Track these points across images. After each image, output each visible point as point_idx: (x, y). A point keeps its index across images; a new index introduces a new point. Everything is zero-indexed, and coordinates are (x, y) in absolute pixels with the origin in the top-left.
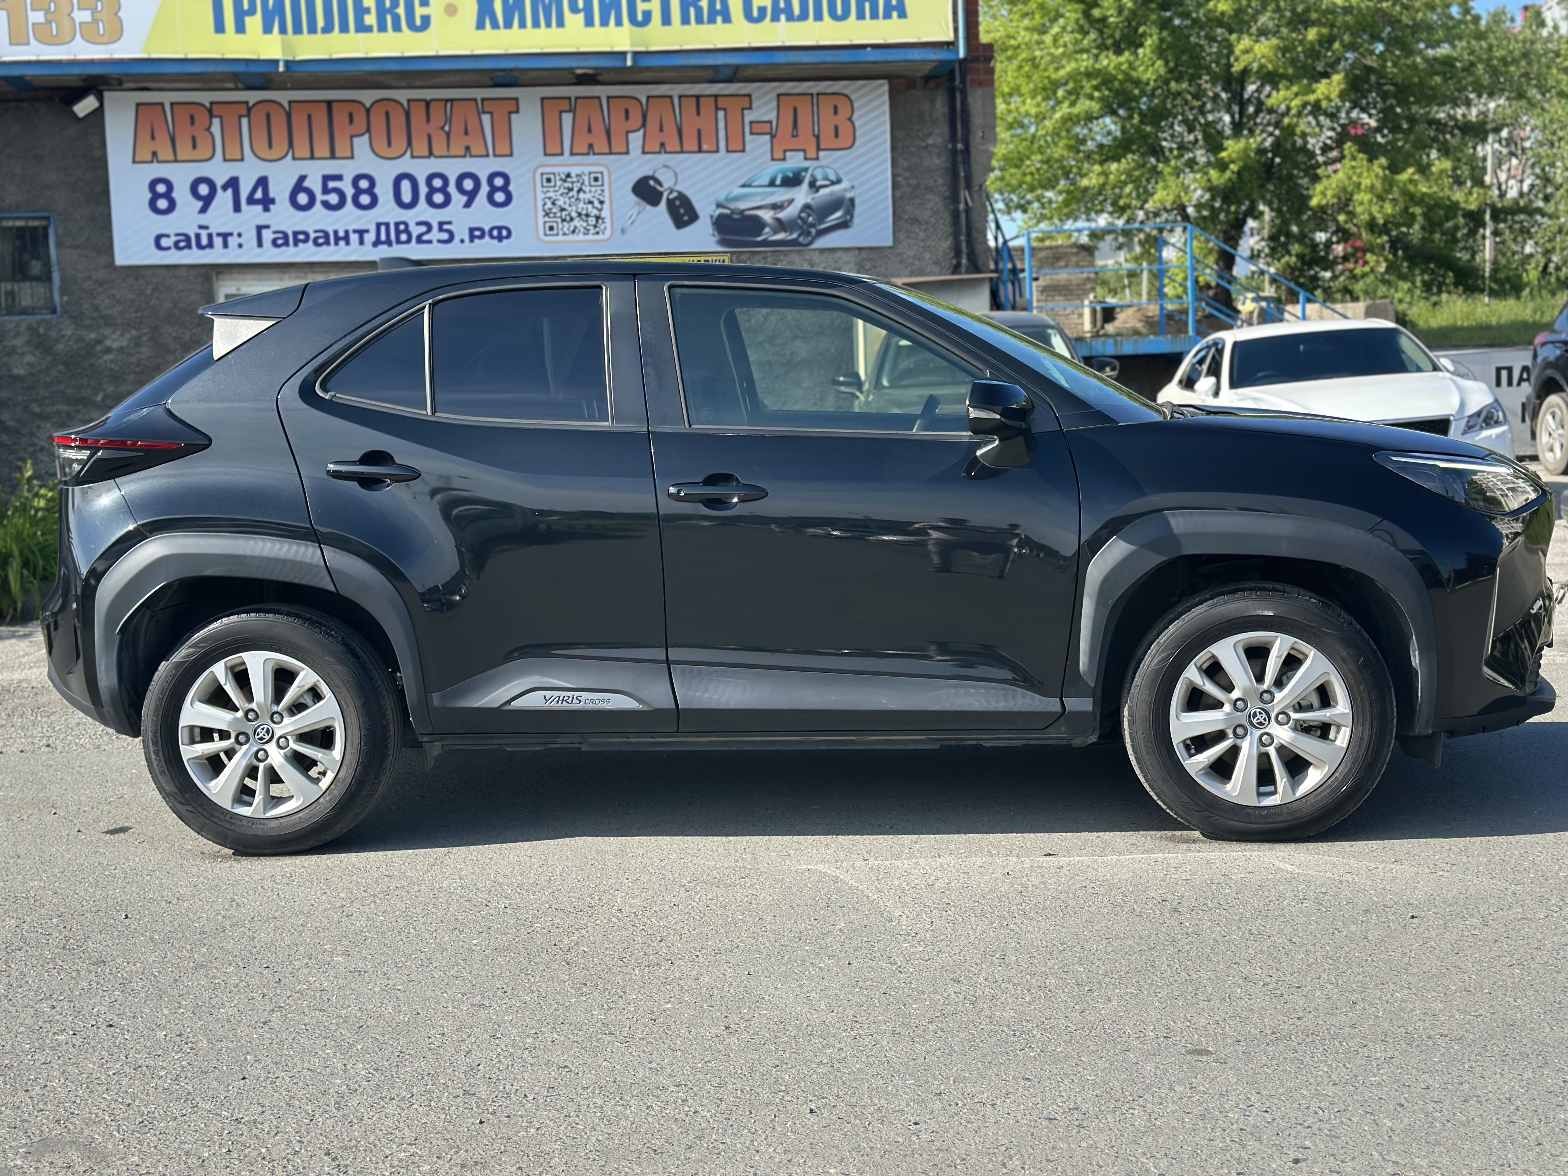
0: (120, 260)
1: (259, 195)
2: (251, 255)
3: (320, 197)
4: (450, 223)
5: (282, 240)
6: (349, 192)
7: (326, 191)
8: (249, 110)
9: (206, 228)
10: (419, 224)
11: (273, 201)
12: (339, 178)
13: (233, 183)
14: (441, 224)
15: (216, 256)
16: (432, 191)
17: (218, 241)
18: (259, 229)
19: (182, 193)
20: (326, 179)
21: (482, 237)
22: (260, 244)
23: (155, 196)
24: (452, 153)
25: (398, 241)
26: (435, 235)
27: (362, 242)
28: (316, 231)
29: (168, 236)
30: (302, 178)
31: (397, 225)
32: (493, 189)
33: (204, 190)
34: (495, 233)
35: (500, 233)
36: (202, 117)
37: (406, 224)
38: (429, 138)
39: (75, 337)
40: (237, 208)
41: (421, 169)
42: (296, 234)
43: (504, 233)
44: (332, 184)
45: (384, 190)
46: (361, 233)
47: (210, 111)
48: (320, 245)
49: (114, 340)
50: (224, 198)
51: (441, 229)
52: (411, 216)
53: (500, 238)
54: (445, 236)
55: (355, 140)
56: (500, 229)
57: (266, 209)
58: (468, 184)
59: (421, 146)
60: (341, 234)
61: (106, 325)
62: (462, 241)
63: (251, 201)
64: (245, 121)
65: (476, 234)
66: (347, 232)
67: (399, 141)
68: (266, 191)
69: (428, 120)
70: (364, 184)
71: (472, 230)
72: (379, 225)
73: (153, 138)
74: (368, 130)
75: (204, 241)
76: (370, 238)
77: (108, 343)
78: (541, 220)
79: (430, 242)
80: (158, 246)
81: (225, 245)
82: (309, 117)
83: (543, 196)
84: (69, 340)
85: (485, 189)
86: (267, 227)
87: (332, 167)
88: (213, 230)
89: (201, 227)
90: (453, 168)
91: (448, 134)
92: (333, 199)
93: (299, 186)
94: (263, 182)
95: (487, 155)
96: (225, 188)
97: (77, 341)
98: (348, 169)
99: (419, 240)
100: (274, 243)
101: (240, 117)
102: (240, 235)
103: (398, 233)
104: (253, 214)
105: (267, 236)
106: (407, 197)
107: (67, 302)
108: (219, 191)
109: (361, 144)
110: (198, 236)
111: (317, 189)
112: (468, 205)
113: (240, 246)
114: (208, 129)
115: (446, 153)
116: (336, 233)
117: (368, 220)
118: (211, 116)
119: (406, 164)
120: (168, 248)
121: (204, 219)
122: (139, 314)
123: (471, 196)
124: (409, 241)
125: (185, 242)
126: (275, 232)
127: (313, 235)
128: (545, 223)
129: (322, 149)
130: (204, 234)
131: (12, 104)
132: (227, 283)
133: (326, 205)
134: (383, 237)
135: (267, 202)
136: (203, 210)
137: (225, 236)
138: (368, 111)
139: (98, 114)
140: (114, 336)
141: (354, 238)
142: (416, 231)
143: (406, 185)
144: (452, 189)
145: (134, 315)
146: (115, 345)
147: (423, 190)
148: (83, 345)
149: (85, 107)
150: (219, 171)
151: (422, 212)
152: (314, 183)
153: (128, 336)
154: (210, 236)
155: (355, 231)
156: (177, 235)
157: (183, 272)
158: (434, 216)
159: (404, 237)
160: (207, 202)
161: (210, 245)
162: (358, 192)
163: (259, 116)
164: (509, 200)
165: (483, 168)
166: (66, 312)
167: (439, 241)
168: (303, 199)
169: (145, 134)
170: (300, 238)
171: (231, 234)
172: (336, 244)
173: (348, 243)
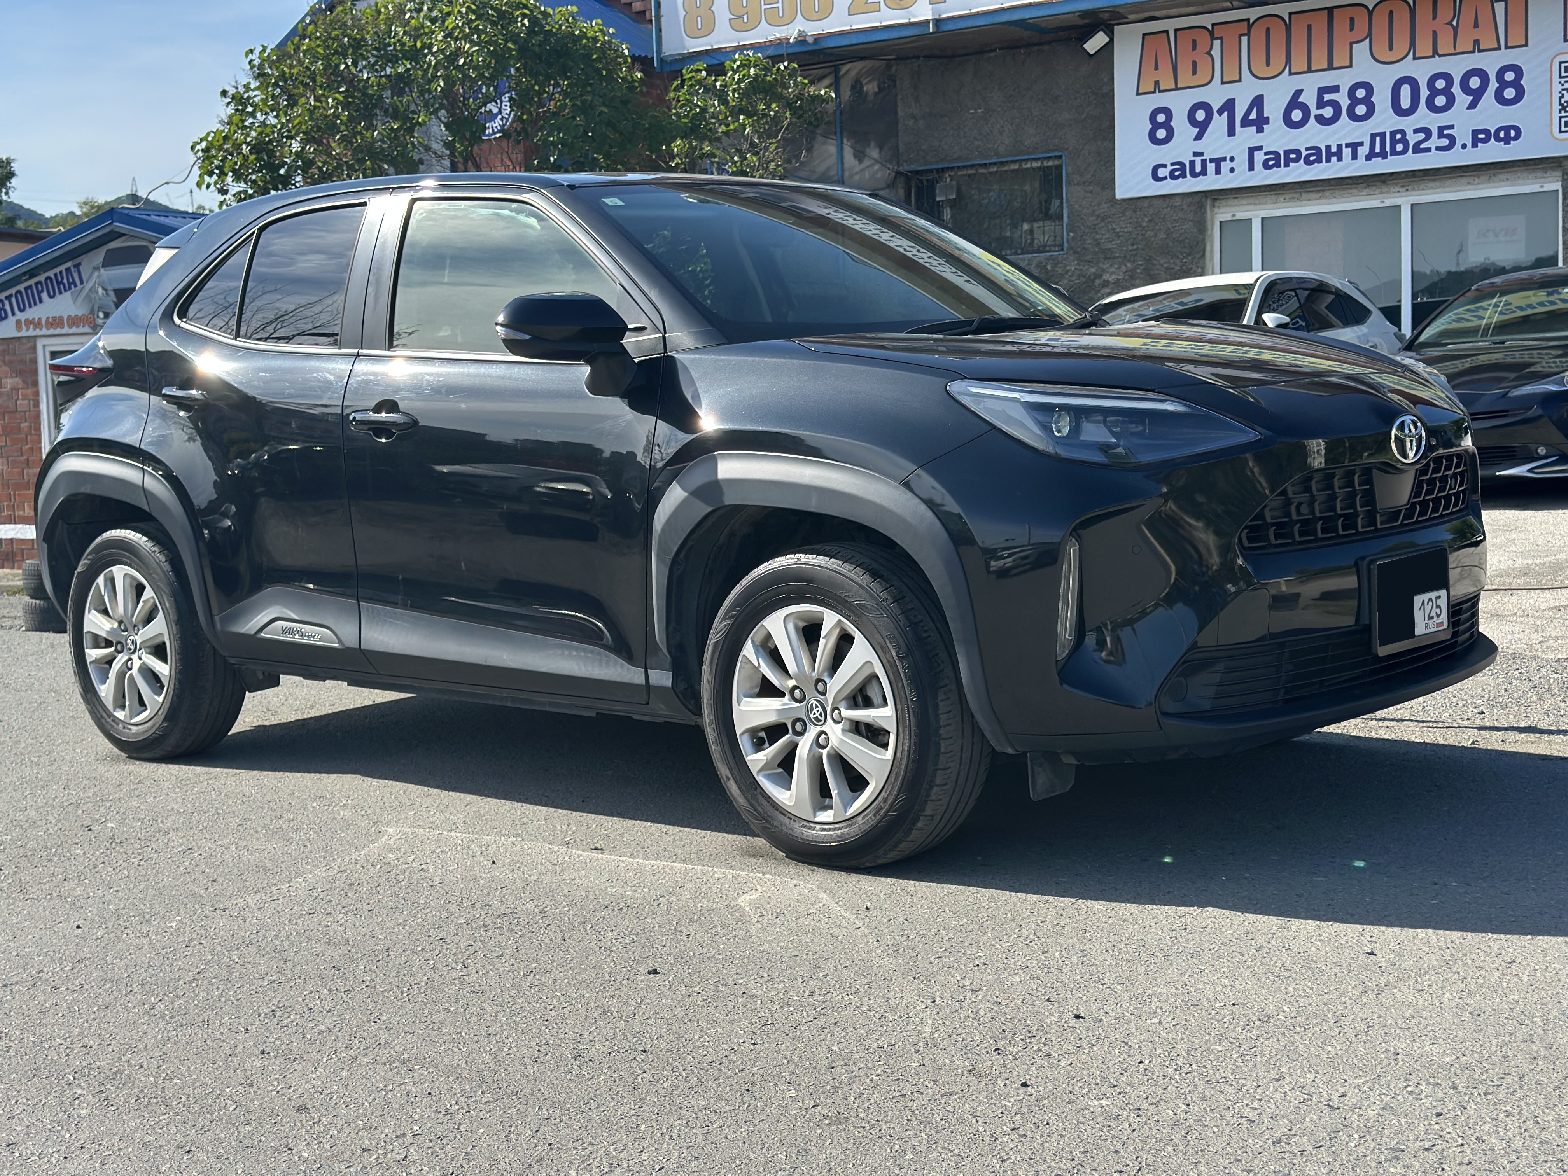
0: (1119, 195)
1: (1253, 116)
2: (1243, 178)
3: (1314, 111)
4: (1452, 127)
5: (1274, 160)
6: (1345, 102)
7: (1321, 104)
8: (1250, 27)
9: (1201, 154)
10: (1416, 131)
11: (1267, 121)
12: (1335, 89)
13: (1229, 106)
14: (1441, 129)
15: (1210, 182)
16: (1434, 92)
17: (1211, 167)
18: (1252, 150)
19: (1180, 122)
20: (1322, 91)
21: (1486, 141)
22: (1251, 168)
23: (1156, 126)
24: (1457, 51)
25: (1394, 152)
26: (1435, 142)
27: (1354, 157)
28: (1307, 149)
29: (1165, 166)
30: (1298, 93)
31: (1393, 134)
32: (1503, 85)
33: (1200, 115)
34: (1502, 134)
35: (1507, 134)
36: (1203, 39)
37: (1403, 132)
38: (1435, 34)
39: (1077, 272)
40: (1231, 132)
41: (1422, 71)
42: (1287, 153)
43: (1513, 133)
44: (1327, 97)
45: (1382, 99)
46: (1354, 146)
47: (1211, 33)
48: (1312, 163)
49: (1112, 274)
50: (1220, 122)
51: (1441, 135)
52: (1408, 124)
53: (1507, 140)
54: (1445, 142)
55: (1354, 46)
56: (1507, 129)
57: (1260, 130)
58: (1475, 83)
59: (1424, 46)
60: (1334, 149)
61: (1105, 259)
62: (1464, 146)
63: (1245, 123)
64: (1244, 39)
65: (1479, 137)
66: (1340, 147)
67: (1402, 43)
68: (1260, 112)
69: (1434, 18)
70: (1361, 93)
71: (1475, 133)
72: (1373, 136)
73: (1156, 68)
74: (1370, 35)
75: (1198, 169)
76: (1363, 151)
77: (1106, 277)
78: (1556, 115)
79: (1428, 150)
80: (1156, 177)
81: (1218, 171)
82: (1309, 27)
83: (1560, 87)
84: (1072, 276)
85: (1493, 85)
86: (1260, 148)
87: (1327, 79)
88: (1206, 157)
89: (1196, 154)
90: (1457, 67)
91: (1456, 29)
92: (1328, 112)
93: (1294, 103)
94: (1258, 102)
95: (1499, 48)
96: (1220, 112)
97: (1079, 276)
98: (1344, 79)
99: (1417, 149)
100: (1266, 166)
101: (1241, 36)
102: (1232, 159)
103: (1394, 142)
104: (1247, 136)
105: (1259, 157)
106: (1405, 103)
107: (1073, 237)
108: (1216, 115)
109: (1361, 50)
110: (1193, 163)
111: (1312, 104)
112: (1472, 106)
113: (1232, 170)
114: (1209, 53)
115: (1453, 51)
116: (1328, 148)
117: (1361, 132)
118: (1213, 39)
119: (1409, 68)
120: (1165, 178)
121: (1199, 146)
122: (1135, 247)
123: (1477, 96)
124: (1404, 151)
125: (1180, 171)
126: (1266, 154)
127: (1304, 153)
128: (1561, 118)
129: (1320, 59)
130: (1198, 160)
131: (1035, 48)
132: (1221, 210)
133: (1320, 119)
134: (1378, 150)
135: (1261, 123)
136: (1199, 137)
137: (1218, 161)
138: (1370, 13)
139: (1108, 49)
140: (1112, 270)
141: (1347, 152)
142: (1412, 139)
143: (1406, 90)
144: (1456, 89)
145: (1130, 248)
146: (1112, 278)
147: (1424, 93)
148: (1084, 280)
149: (1095, 43)
150: (1215, 95)
151: (1423, 117)
152: (1309, 98)
153: (1124, 268)
154: (1204, 162)
155: (1347, 145)
156: (1172, 164)
157: (1177, 202)
158: (1433, 121)
159: (1400, 147)
160: (1202, 128)
161: (1204, 172)
162: (1355, 101)
163: (1258, 33)
164: (1520, 94)
165: (1491, 63)
166: (1070, 248)
167: (1438, 149)
168: (1297, 115)
169: (1149, 64)
170: (1291, 156)
171: (1224, 159)
172: (1328, 160)
173: (1340, 159)
